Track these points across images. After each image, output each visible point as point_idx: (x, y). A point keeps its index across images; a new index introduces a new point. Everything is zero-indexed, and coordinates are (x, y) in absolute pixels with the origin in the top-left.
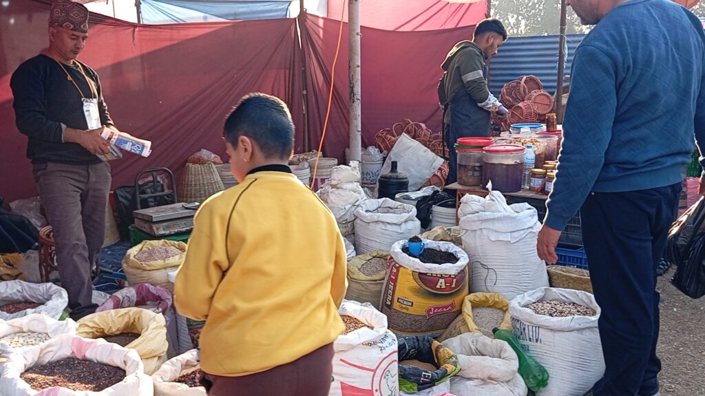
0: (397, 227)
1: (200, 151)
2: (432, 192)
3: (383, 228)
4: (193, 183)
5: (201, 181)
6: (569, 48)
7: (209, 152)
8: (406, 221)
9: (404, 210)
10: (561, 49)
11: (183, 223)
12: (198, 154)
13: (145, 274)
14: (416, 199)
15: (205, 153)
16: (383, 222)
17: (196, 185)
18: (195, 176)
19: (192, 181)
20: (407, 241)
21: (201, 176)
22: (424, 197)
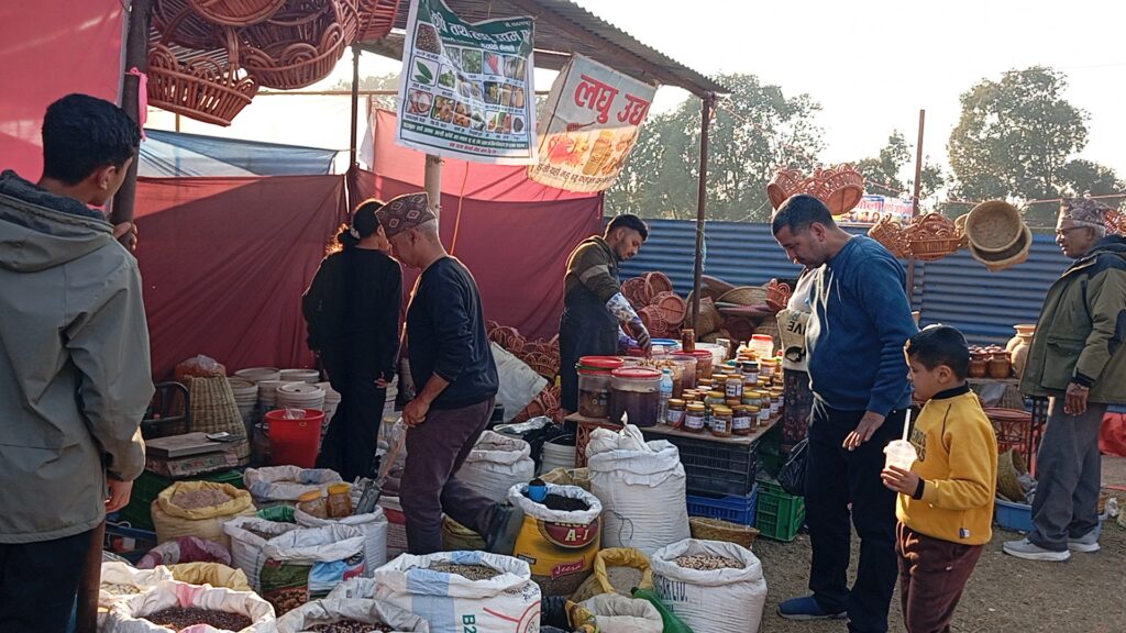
0: (507, 468)
1: (196, 356)
2: (543, 425)
3: (490, 469)
5: (208, 403)
6: (708, 247)
7: (208, 359)
8: (518, 461)
9: (513, 447)
10: (698, 247)
11: (208, 460)
12: (192, 361)
13: (189, 524)
14: (522, 432)
15: (204, 361)
16: (489, 462)
18: (199, 394)
20: (527, 484)
21: (208, 394)
22: (532, 430)
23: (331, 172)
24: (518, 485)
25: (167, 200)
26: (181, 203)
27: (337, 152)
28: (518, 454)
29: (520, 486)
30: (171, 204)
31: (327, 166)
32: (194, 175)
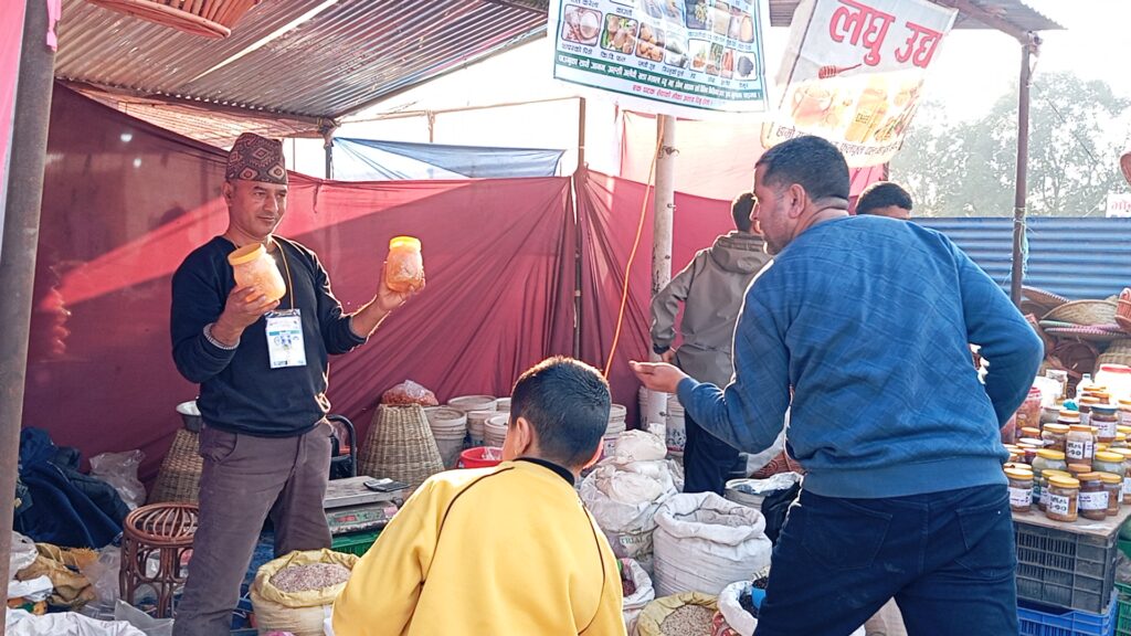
0: (729, 550)
1: (403, 382)
3: (706, 550)
4: (387, 439)
5: (400, 437)
7: (417, 386)
8: (746, 541)
10: (1017, 240)
11: (362, 514)
12: (399, 388)
13: (286, 614)
14: (762, 493)
15: (411, 388)
16: (705, 540)
17: (391, 442)
18: (391, 427)
19: (384, 435)
20: (750, 583)
21: (400, 427)
22: (776, 491)
23: (557, 174)
24: (737, 584)
25: (363, 206)
26: (380, 209)
27: (564, 151)
28: (746, 530)
29: (740, 586)
30: (368, 211)
31: (553, 168)
32: (396, 179)
